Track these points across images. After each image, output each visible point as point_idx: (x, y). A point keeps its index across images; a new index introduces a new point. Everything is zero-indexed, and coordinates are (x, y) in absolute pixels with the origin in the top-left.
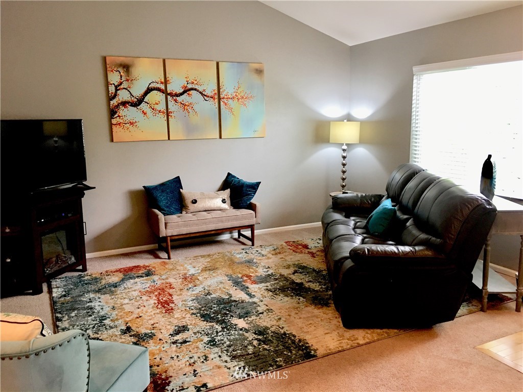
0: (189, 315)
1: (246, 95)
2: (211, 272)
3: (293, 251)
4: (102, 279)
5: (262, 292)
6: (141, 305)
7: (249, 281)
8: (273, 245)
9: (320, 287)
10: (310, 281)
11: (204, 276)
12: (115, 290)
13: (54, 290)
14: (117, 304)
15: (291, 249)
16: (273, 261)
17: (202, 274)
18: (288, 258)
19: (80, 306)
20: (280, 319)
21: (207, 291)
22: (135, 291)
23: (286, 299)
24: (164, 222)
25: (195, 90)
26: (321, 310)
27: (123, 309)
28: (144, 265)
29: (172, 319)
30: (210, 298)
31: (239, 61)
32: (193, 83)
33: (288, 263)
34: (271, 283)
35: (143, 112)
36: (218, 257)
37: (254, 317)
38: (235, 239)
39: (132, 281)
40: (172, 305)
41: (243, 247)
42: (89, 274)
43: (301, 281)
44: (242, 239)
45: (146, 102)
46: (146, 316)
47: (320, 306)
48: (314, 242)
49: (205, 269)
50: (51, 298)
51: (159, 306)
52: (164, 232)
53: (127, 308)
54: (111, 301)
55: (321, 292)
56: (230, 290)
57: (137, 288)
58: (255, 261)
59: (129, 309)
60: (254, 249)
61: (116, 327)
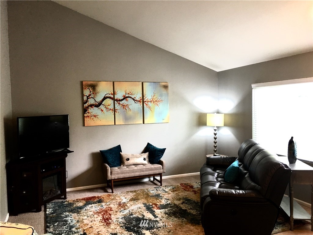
0: (119, 227)
1: (158, 100)
2: (135, 201)
3: (184, 189)
4: (74, 204)
5: (162, 214)
6: (93, 220)
7: (155, 207)
8: (173, 185)
9: (196, 212)
10: (191, 209)
11: (131, 204)
12: (80, 211)
13: (48, 210)
14: (80, 219)
15: (183, 188)
16: (171, 195)
17: (130, 203)
18: (180, 194)
19: (60, 220)
20: (170, 231)
21: (131, 213)
22: (91, 211)
23: (175, 219)
24: (110, 171)
25: (130, 97)
26: (195, 227)
27: (83, 222)
28: (98, 196)
29: (109, 229)
30: (132, 217)
31: (155, 82)
32: (129, 94)
33: (180, 197)
34: (168, 209)
35: (101, 110)
36: (140, 192)
37: (155, 230)
38: (152, 182)
39: (90, 206)
40: (110, 221)
41: (155, 186)
42: (67, 201)
43: (185, 209)
44: (155, 182)
45: (103, 105)
46: (95, 227)
47: (194, 224)
48: (197, 184)
49: (132, 200)
50: (45, 214)
51: (103, 221)
52: (110, 177)
53: (85, 222)
54: (77, 217)
55: (197, 216)
56: (144, 213)
57: (92, 210)
58: (161, 195)
59: (86, 222)
60: (161, 188)
61: (78, 232)
